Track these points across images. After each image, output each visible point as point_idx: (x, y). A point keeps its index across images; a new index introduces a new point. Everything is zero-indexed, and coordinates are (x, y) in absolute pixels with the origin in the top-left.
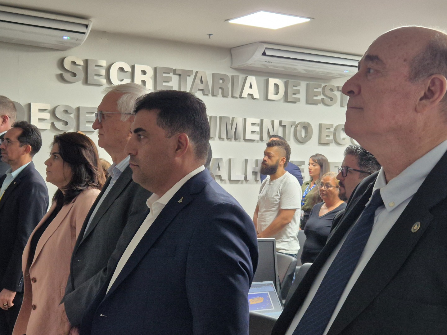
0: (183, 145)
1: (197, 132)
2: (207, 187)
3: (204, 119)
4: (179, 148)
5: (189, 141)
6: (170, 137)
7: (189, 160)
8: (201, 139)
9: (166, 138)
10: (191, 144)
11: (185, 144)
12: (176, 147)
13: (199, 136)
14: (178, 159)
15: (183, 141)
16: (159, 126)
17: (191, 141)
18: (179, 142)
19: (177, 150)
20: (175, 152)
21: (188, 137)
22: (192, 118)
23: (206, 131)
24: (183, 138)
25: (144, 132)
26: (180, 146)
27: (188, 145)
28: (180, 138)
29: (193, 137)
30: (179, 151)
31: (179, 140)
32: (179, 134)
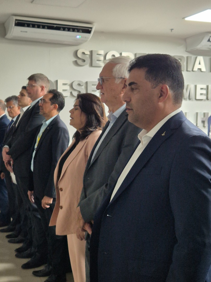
0: (164, 93)
1: (175, 84)
2: (183, 124)
3: (180, 74)
4: (161, 95)
5: (169, 90)
6: (155, 88)
7: (169, 105)
8: (178, 88)
9: (152, 88)
10: (170, 92)
11: (166, 93)
12: (160, 95)
13: (176, 87)
14: (161, 104)
15: (164, 90)
16: (147, 80)
17: (170, 90)
18: (162, 91)
19: (160, 97)
20: (159, 99)
21: (168, 87)
22: (171, 73)
23: (181, 83)
24: (164, 88)
25: (136, 85)
26: (162, 94)
27: (168, 93)
28: (162, 88)
29: (172, 87)
30: (161, 98)
31: (162, 90)
32: (161, 85)
